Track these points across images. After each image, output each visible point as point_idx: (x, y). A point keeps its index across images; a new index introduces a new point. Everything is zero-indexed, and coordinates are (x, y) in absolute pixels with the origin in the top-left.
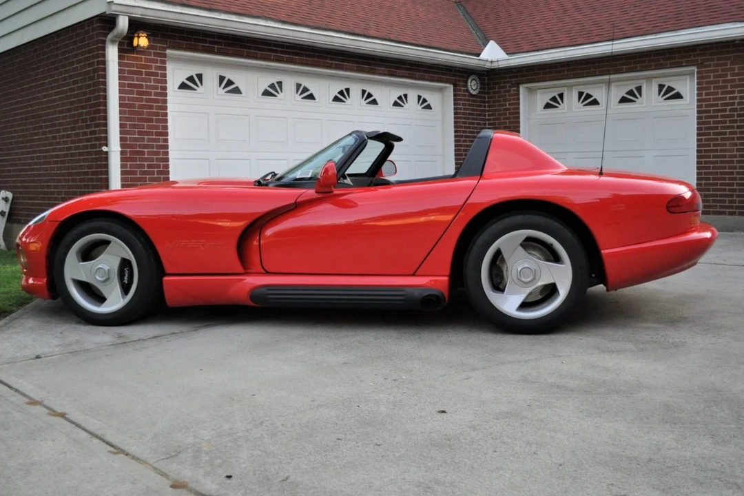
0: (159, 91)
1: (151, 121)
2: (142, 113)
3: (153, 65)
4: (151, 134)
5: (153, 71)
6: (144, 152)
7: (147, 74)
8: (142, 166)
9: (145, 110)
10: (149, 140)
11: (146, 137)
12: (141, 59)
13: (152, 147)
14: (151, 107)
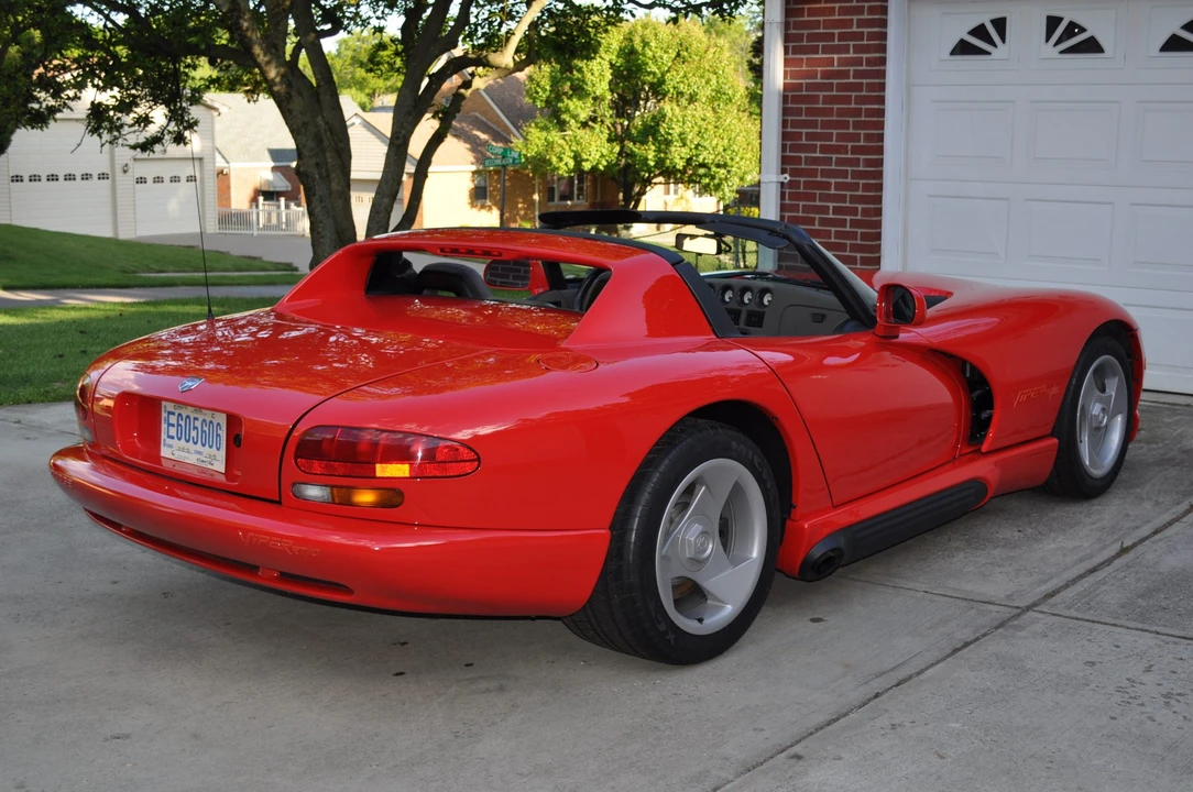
0: (864, 68)
1: (845, 125)
2: (829, 112)
3: (855, 18)
4: (843, 150)
5: (855, 29)
6: (830, 184)
7: (842, 37)
8: (825, 210)
9: (835, 107)
10: (840, 162)
11: (834, 156)
12: (831, 11)
13: (844, 174)
14: (847, 100)
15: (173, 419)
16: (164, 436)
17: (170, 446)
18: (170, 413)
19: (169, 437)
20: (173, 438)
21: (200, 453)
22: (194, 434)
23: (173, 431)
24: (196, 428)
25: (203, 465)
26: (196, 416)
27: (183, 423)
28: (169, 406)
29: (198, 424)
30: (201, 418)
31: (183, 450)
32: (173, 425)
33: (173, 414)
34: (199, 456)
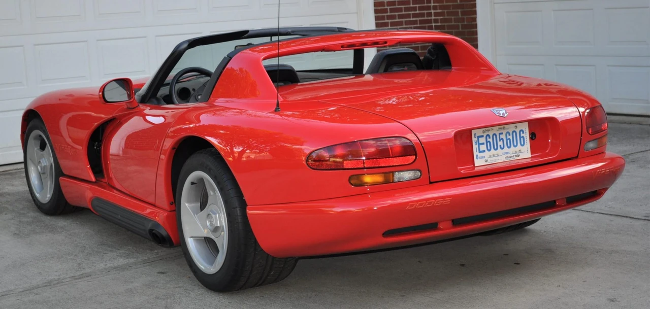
15: (482, 140)
16: (475, 153)
17: (483, 157)
18: (479, 137)
19: (480, 152)
20: (484, 151)
21: (507, 153)
22: (500, 143)
23: (483, 148)
24: (502, 139)
25: (511, 159)
26: (501, 132)
27: (491, 140)
28: (479, 132)
29: (503, 136)
30: (504, 132)
31: (494, 156)
32: (483, 144)
33: (482, 136)
34: (506, 155)
